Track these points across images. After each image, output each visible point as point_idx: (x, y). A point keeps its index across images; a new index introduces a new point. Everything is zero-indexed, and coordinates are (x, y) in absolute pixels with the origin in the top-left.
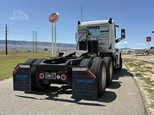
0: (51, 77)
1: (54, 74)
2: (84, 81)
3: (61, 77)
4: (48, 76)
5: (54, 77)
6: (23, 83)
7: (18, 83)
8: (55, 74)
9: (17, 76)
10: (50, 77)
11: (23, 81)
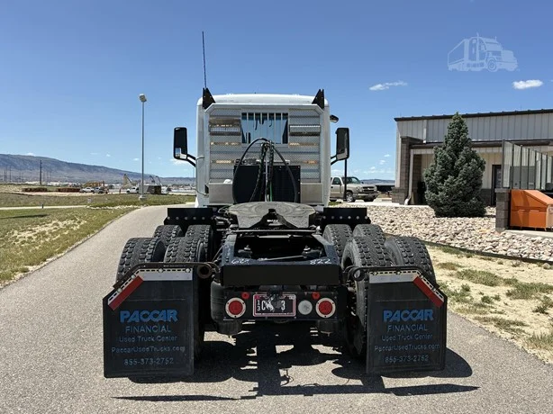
0: (278, 310)
1: (287, 299)
2: (406, 316)
3: (317, 305)
4: (264, 306)
5: (289, 309)
6: (155, 344)
7: (129, 345)
8: (293, 297)
9: (124, 315)
10: (272, 308)
11: (153, 335)
